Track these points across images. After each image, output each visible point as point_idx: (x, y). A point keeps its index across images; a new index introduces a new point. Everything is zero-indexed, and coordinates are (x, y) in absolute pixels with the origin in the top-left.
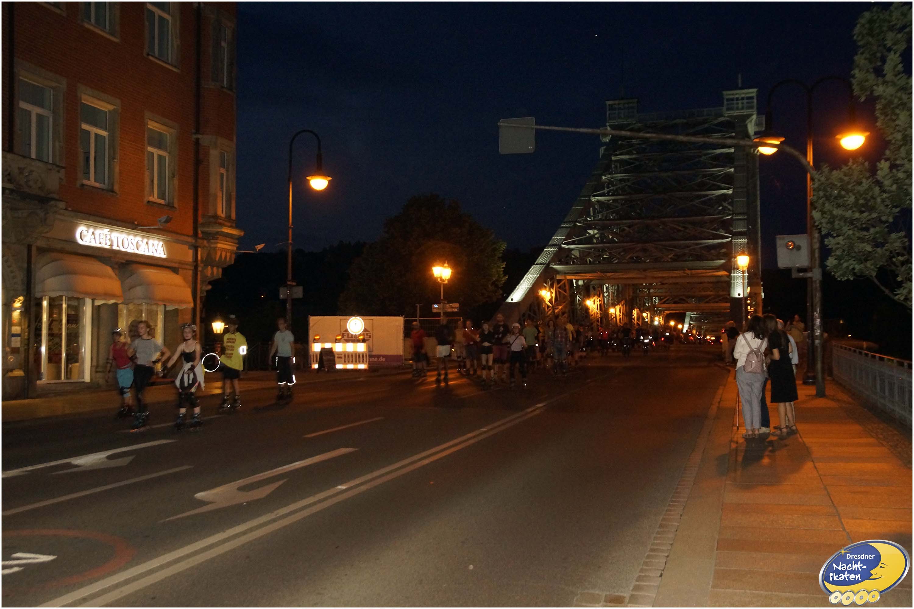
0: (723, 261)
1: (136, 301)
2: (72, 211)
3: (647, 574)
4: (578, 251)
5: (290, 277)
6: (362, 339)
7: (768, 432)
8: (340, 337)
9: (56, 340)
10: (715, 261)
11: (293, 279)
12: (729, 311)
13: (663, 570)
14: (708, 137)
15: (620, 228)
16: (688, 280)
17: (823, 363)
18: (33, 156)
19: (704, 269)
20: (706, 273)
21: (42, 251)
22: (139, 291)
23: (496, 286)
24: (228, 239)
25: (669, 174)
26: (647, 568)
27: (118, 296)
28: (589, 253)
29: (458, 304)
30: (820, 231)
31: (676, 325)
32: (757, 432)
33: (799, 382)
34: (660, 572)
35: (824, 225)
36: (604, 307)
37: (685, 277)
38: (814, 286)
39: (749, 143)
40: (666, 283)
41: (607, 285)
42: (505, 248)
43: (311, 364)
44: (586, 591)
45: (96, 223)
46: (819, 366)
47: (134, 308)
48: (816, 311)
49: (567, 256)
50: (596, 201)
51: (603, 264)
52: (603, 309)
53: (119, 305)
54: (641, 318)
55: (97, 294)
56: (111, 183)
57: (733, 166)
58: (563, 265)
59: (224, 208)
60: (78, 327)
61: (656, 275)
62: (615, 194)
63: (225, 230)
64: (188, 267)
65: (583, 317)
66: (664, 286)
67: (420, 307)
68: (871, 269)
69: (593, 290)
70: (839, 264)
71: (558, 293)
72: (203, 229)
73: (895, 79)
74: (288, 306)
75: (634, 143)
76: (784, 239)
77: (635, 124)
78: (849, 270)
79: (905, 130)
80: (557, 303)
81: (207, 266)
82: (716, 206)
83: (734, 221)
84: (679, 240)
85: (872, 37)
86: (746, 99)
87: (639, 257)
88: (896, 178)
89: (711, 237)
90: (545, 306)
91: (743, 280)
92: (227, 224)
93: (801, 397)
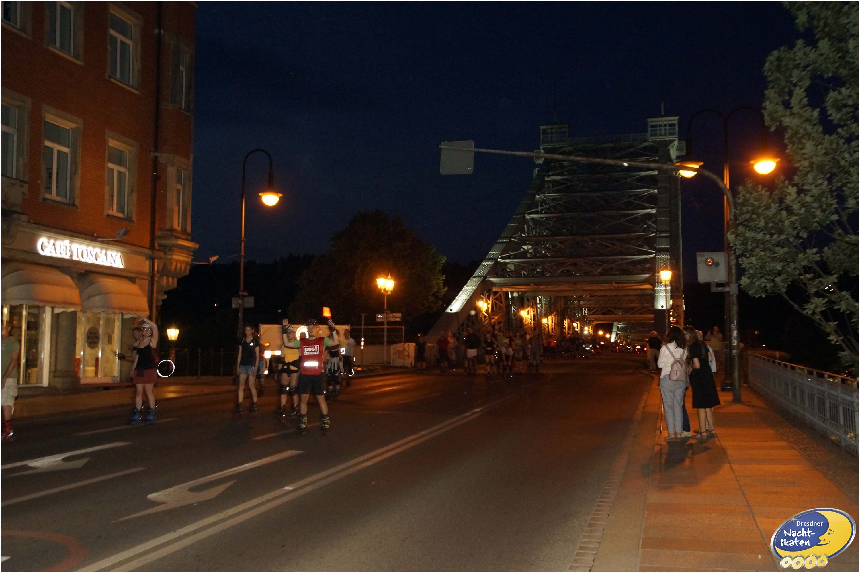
0: (648, 275)
1: (95, 310)
2: (34, 223)
4: (513, 265)
5: (242, 287)
7: (688, 435)
10: (641, 275)
11: (245, 290)
12: (653, 322)
13: (591, 567)
14: (633, 160)
15: (552, 244)
16: (615, 293)
17: (740, 372)
19: (630, 283)
20: (632, 286)
22: (97, 300)
23: (437, 297)
24: (183, 251)
25: (598, 194)
26: (577, 565)
27: (77, 305)
28: (524, 267)
29: (401, 314)
30: (735, 251)
31: (604, 335)
32: (679, 436)
35: (738, 246)
36: (538, 317)
37: (612, 290)
38: (731, 300)
39: (672, 167)
40: (596, 296)
41: (540, 297)
42: (444, 261)
45: (57, 235)
46: (736, 373)
47: (92, 315)
48: (733, 323)
49: (503, 270)
50: (530, 218)
51: (536, 277)
52: (536, 319)
53: (78, 313)
54: (572, 327)
55: (57, 303)
56: (72, 198)
57: (656, 187)
58: (499, 278)
59: (180, 222)
60: (38, 334)
61: (586, 288)
62: (548, 212)
63: (181, 242)
64: (145, 277)
65: (518, 327)
66: (592, 298)
67: (365, 316)
68: (782, 286)
69: (527, 302)
70: (752, 283)
71: (494, 305)
72: (159, 242)
73: (801, 112)
74: (240, 315)
75: (565, 164)
76: (704, 255)
77: (566, 147)
78: (761, 288)
79: (811, 157)
80: (493, 313)
81: (163, 276)
82: (642, 225)
83: (658, 239)
84: (607, 256)
85: (780, 73)
86: (669, 126)
87: (570, 271)
88: (804, 202)
89: (637, 253)
90: (482, 316)
91: (666, 293)
92: (182, 237)
93: (722, 403)
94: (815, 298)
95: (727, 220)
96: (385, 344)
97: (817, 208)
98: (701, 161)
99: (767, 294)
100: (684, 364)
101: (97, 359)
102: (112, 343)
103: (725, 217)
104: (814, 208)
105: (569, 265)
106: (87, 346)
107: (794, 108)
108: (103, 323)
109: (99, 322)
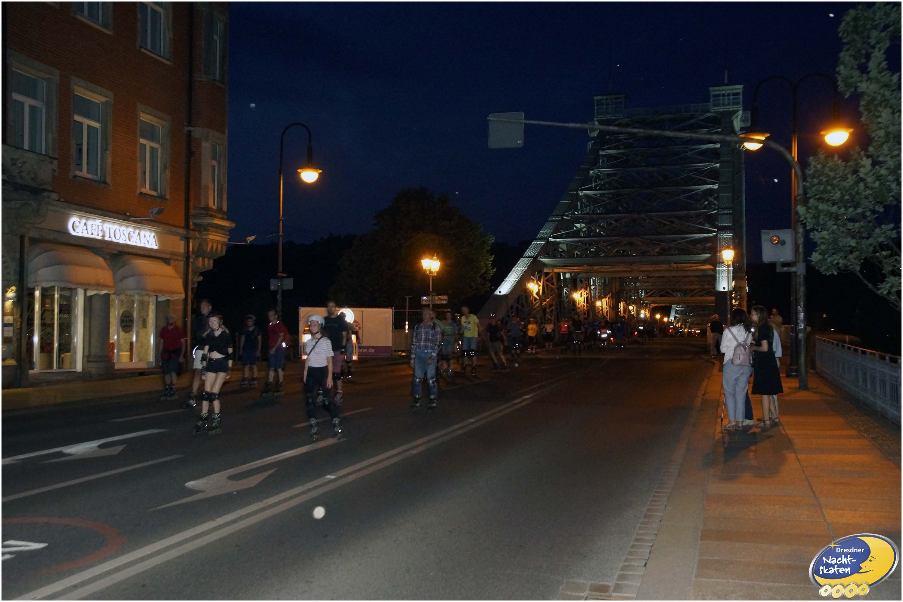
0: (709, 255)
1: (129, 292)
2: (65, 202)
3: (632, 564)
4: (565, 245)
5: (280, 269)
7: (751, 424)
9: (48, 330)
10: (701, 255)
11: (284, 271)
12: (714, 304)
13: (648, 560)
14: (694, 132)
15: (607, 222)
16: (674, 274)
17: (806, 357)
18: (26, 147)
19: (690, 263)
20: (692, 267)
21: (34, 241)
22: (131, 282)
23: (485, 279)
24: (219, 231)
25: (656, 169)
26: (632, 557)
27: (110, 287)
28: (577, 246)
29: (447, 296)
30: (804, 225)
31: (662, 318)
32: (740, 425)
34: (644, 562)
35: (809, 220)
36: (591, 300)
37: (670, 270)
38: (798, 280)
39: (735, 139)
40: (653, 277)
41: (594, 278)
42: (493, 241)
43: (301, 355)
44: (571, 580)
45: (88, 214)
46: (802, 358)
47: (126, 298)
48: (800, 305)
49: (555, 250)
50: (584, 195)
51: (590, 257)
52: (590, 302)
53: (111, 296)
54: (627, 311)
55: (89, 284)
56: (103, 174)
57: (719, 161)
58: (550, 258)
59: (216, 199)
60: (70, 317)
61: (642, 269)
62: (603, 188)
63: (217, 221)
64: (180, 258)
65: (570, 310)
66: (649, 279)
67: (409, 298)
68: (855, 264)
69: (580, 283)
70: (824, 259)
71: (545, 286)
72: (194, 221)
73: (879, 76)
74: (279, 297)
75: (621, 137)
76: (769, 233)
77: (622, 119)
78: (833, 265)
79: (888, 127)
80: (544, 295)
81: (199, 257)
82: (702, 201)
83: (720, 216)
84: (665, 234)
85: (857, 34)
86: (732, 96)
87: (626, 250)
88: (879, 174)
89: (697, 231)
90: (532, 299)
91: (728, 275)
92: (217, 215)
93: (785, 390)
94: (891, 276)
95: (795, 195)
97: (893, 181)
98: (767, 132)
99: (838, 271)
100: (747, 348)
101: (131, 344)
102: (147, 326)
103: (793, 193)
104: (890, 181)
105: (625, 245)
106: (121, 329)
107: (871, 73)
108: (137, 306)
109: (133, 306)
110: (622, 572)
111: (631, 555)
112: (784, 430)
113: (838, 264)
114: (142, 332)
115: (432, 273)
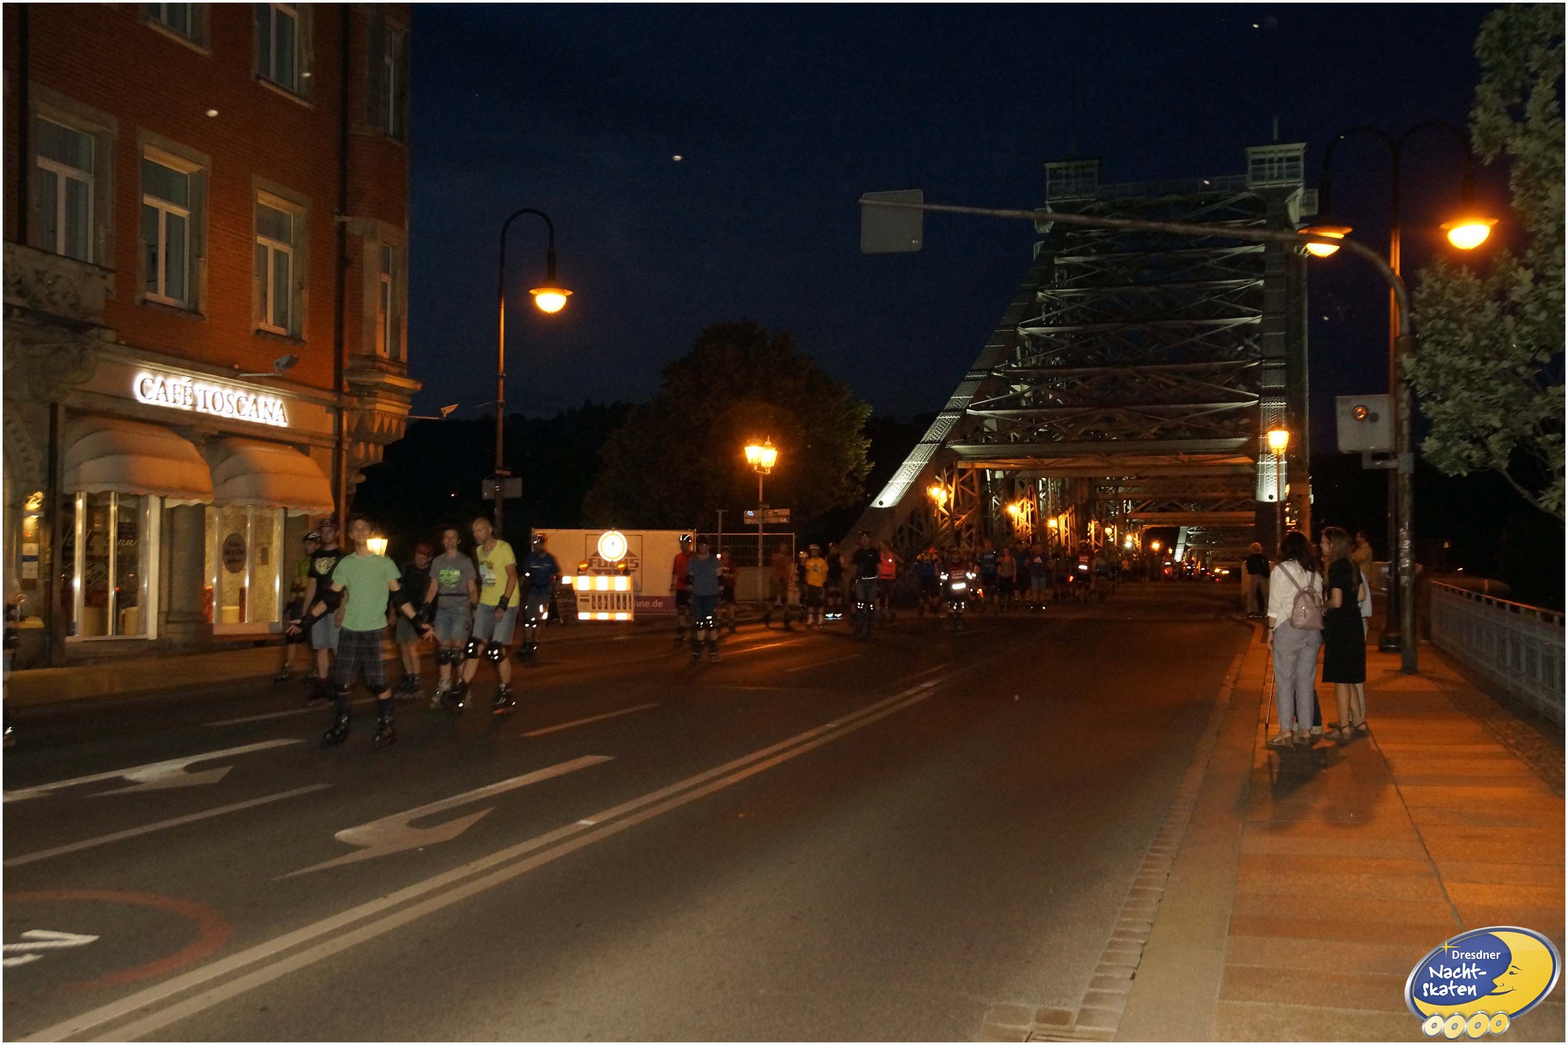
0: (1244, 439)
1: (237, 502)
2: (127, 345)
3: (1109, 975)
4: (995, 420)
5: (500, 461)
6: (622, 568)
7: (1318, 733)
8: (585, 566)
9: (99, 567)
10: (1231, 440)
11: (506, 466)
12: (1253, 525)
13: (1137, 969)
14: (1219, 226)
15: (1067, 382)
16: (1184, 472)
17: (1414, 615)
18: (61, 251)
19: (1211, 453)
20: (1215, 459)
21: (75, 414)
22: (240, 484)
23: (855, 480)
24: (393, 395)
25: (1152, 289)
26: (1109, 964)
27: (204, 493)
28: (1014, 424)
29: (789, 510)
30: (1413, 392)
31: (1162, 549)
32: (1303, 735)
33: (1371, 648)
34: (1131, 972)
35: (1421, 380)
36: (1039, 516)
37: (1177, 466)
38: (1400, 484)
39: (1290, 237)
40: (1147, 477)
41: (1044, 479)
42: (869, 414)
44: (1004, 1003)
45: (168, 367)
46: (1407, 620)
47: (233, 512)
48: (1403, 527)
49: (976, 430)
50: (1027, 335)
51: (1037, 443)
52: (1037, 520)
53: (207, 508)
54: (1102, 535)
55: (170, 489)
56: (194, 298)
57: (1262, 275)
58: (968, 445)
59: (388, 341)
60: (136, 546)
61: (1128, 464)
62: (1061, 322)
63: (390, 380)
64: (326, 444)
65: (1003, 534)
66: (1141, 481)
67: (723, 514)
68: (1500, 456)
69: (1020, 487)
70: (1445, 449)
71: (959, 493)
72: (349, 378)
73: (1545, 128)
74: (498, 511)
75: (1093, 234)
76: (1349, 402)
77: (1095, 202)
78: (1461, 459)
80: (957, 509)
81: (360, 441)
82: (1233, 346)
83: (1264, 371)
84: (1169, 403)
85: (1507, 53)
86: (1287, 162)
87: (1100, 431)
88: (1545, 299)
89: (1224, 398)
90: (937, 515)
91: (1278, 474)
92: (392, 369)
95: (1395, 333)
96: (760, 564)
98: (1346, 225)
99: (1470, 470)
101: (242, 591)
102: (270, 560)
103: (1392, 332)
105: (1099, 421)
106: (224, 567)
107: (1530, 121)
108: (251, 525)
109: (245, 525)
110: (1092, 990)
111: (1108, 961)
112: (1375, 743)
113: (1469, 457)
114: (261, 572)
115: (763, 469)
